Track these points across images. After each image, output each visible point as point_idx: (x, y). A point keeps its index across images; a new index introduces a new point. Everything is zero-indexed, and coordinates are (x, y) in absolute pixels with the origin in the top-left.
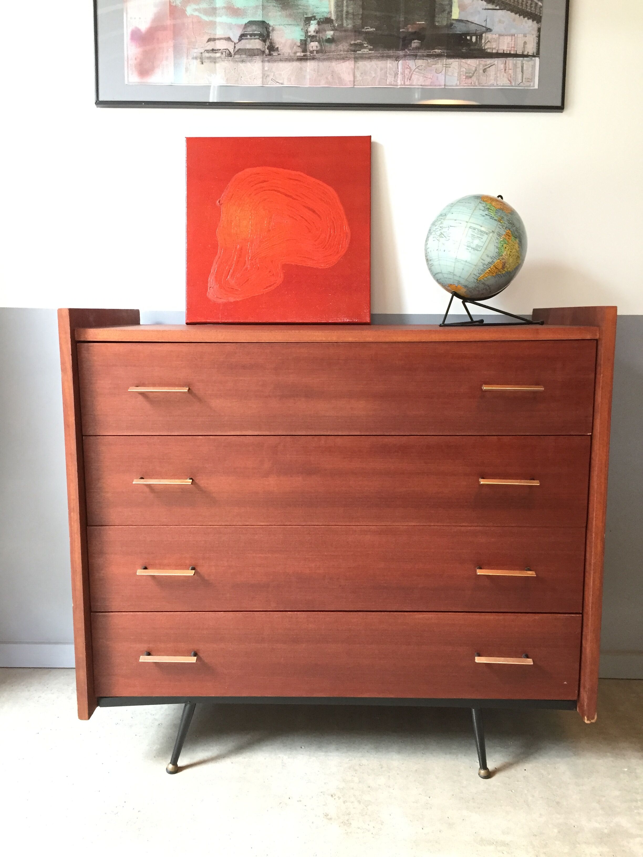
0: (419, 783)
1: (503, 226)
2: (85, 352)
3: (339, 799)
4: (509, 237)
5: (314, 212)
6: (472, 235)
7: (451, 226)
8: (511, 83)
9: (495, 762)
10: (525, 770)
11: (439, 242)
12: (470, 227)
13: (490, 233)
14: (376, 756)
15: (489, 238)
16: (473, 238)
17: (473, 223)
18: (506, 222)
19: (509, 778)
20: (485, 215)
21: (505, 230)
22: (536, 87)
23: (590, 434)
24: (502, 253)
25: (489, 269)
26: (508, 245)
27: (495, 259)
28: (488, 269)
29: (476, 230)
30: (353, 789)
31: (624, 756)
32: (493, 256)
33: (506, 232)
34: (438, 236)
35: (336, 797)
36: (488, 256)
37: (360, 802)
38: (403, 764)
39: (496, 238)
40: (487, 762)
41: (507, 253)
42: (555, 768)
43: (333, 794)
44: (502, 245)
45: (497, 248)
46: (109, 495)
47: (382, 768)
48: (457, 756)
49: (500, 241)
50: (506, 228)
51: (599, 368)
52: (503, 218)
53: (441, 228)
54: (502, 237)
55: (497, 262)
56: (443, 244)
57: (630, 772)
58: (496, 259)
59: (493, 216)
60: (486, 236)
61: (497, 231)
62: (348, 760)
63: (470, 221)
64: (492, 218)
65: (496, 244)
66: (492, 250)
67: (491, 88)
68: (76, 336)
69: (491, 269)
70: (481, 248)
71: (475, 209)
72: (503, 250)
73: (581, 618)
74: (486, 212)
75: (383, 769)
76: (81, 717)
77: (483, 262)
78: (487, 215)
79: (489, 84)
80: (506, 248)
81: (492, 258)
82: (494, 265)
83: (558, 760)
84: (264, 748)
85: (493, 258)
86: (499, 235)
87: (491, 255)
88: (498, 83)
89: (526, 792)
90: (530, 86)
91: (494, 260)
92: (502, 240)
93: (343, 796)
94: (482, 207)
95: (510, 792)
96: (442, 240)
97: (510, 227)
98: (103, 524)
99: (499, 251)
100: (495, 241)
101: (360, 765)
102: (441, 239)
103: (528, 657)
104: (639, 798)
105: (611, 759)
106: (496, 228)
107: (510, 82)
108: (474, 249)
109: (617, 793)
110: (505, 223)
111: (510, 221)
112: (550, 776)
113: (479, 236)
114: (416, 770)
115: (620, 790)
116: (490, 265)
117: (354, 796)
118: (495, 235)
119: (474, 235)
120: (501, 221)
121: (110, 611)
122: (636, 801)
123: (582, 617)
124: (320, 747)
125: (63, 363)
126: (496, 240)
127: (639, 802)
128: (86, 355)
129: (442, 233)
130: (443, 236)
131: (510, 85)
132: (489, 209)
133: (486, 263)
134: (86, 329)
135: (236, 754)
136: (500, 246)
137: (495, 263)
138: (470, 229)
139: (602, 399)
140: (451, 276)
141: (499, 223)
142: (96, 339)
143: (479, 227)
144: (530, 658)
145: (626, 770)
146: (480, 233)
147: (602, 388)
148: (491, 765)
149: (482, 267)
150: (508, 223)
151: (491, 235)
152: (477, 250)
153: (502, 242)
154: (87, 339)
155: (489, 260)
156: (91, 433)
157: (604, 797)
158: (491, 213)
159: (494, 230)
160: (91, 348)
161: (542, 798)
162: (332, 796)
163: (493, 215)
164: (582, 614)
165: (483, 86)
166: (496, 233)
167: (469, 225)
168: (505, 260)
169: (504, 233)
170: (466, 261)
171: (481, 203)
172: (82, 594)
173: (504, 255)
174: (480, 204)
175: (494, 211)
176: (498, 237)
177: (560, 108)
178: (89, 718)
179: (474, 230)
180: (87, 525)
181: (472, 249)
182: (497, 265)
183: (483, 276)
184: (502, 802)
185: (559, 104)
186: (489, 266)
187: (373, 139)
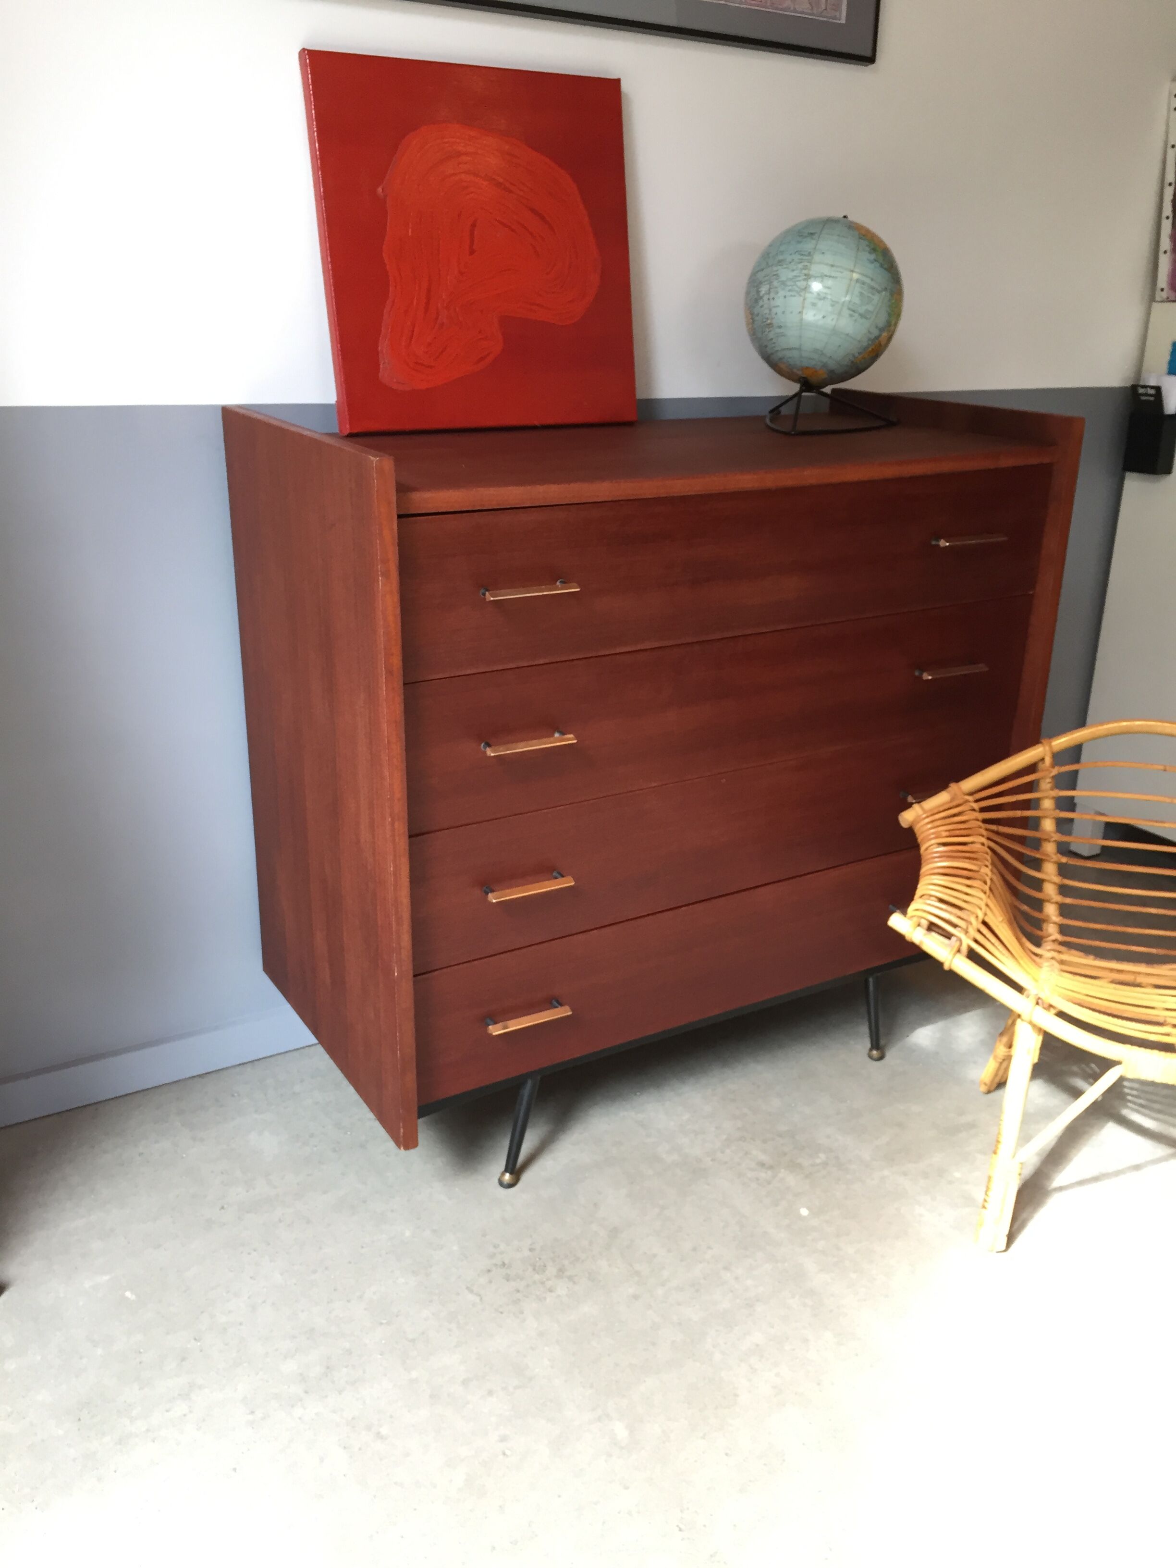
5: (542, 218)
8: (812, 9)
11: (804, 299)
12: (856, 280)
15: (882, 299)
17: (861, 274)
22: (843, 21)
23: (1033, 592)
24: (891, 322)
28: (872, 346)
39: (888, 300)
44: (893, 309)
45: (888, 314)
49: (892, 303)
53: (806, 277)
55: (884, 336)
56: (813, 304)
58: (885, 331)
59: (882, 262)
61: (890, 287)
63: (857, 270)
64: (881, 265)
65: (888, 309)
66: (883, 318)
67: (786, 13)
69: (875, 347)
70: (871, 314)
72: (892, 316)
77: (869, 336)
79: (785, 5)
81: (880, 330)
82: (880, 340)
85: (882, 330)
86: (892, 294)
87: (881, 325)
88: (797, 7)
90: (835, 18)
91: (882, 333)
92: (893, 301)
98: (425, 829)
99: (889, 319)
100: (887, 304)
102: (808, 295)
106: (888, 282)
107: (810, 8)
116: (876, 340)
118: (888, 294)
119: (862, 294)
120: (891, 271)
129: (809, 285)
131: (810, 11)
133: (873, 337)
134: (408, 493)
136: (891, 310)
137: (882, 338)
141: (890, 274)
142: (425, 509)
149: (865, 344)
152: (866, 318)
155: (877, 332)
158: (879, 258)
159: (886, 286)
163: (881, 260)
165: (777, 9)
166: (888, 291)
167: (856, 276)
170: (847, 335)
175: (881, 254)
176: (891, 298)
177: (869, 59)
179: (863, 286)
181: (860, 316)
183: (862, 357)
185: (868, 54)
186: (873, 342)
187: (625, 87)
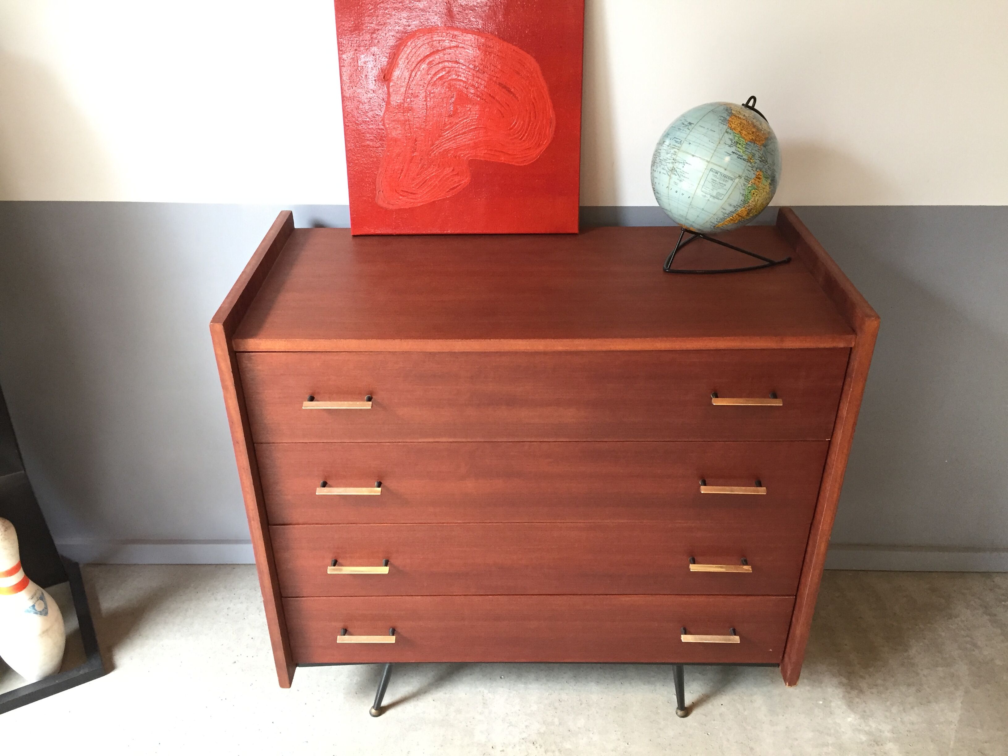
0: (617, 724)
1: (752, 167)
2: (246, 362)
3: (540, 748)
4: (759, 180)
5: (508, 90)
6: (712, 179)
7: (687, 163)
9: (692, 693)
10: (722, 705)
11: (670, 178)
12: (711, 170)
13: (736, 178)
14: (575, 688)
15: (734, 184)
16: (713, 184)
17: (716, 165)
18: (758, 161)
19: (706, 716)
20: (732, 153)
21: (755, 172)
23: (829, 439)
24: (748, 200)
25: (731, 218)
26: (757, 191)
27: (739, 208)
28: (729, 217)
29: (719, 173)
30: (553, 733)
31: (821, 683)
32: (737, 205)
33: (756, 175)
34: (669, 171)
35: (537, 745)
36: (730, 205)
37: (561, 751)
38: (602, 699)
39: (742, 185)
40: (685, 694)
41: (755, 199)
42: (751, 701)
43: (535, 741)
44: (749, 191)
45: (743, 195)
46: (289, 497)
47: (581, 704)
48: (655, 686)
49: (747, 187)
50: (757, 169)
51: (849, 379)
52: (754, 155)
53: (673, 161)
54: (750, 183)
55: (742, 210)
56: (676, 183)
57: (825, 706)
58: (741, 207)
59: (741, 154)
60: (730, 182)
61: (744, 175)
62: (548, 694)
63: (713, 161)
64: (740, 157)
65: (742, 192)
66: (737, 198)
68: (234, 346)
69: (733, 217)
70: (723, 196)
71: (719, 143)
72: (750, 196)
73: (794, 600)
74: (733, 149)
75: (583, 706)
76: (282, 685)
77: (724, 211)
78: (734, 153)
80: (754, 194)
81: (735, 207)
82: (737, 213)
83: (755, 690)
84: (464, 679)
85: (737, 207)
86: (747, 180)
87: (735, 204)
89: (721, 735)
91: (737, 209)
92: (749, 185)
93: (544, 743)
94: (728, 139)
95: (706, 735)
96: (675, 178)
97: (762, 167)
98: (286, 522)
99: (745, 199)
100: (741, 188)
101: (560, 700)
102: (673, 176)
103: (735, 635)
104: (830, 742)
105: (808, 688)
106: (744, 171)
108: (714, 197)
109: (810, 735)
110: (755, 163)
111: (763, 158)
112: (746, 713)
113: (721, 182)
114: (615, 707)
115: (813, 731)
116: (733, 214)
117: (555, 743)
118: (742, 181)
119: (716, 181)
120: (751, 161)
121: (301, 596)
122: (827, 745)
123: (796, 599)
124: (519, 676)
125: (222, 380)
126: (743, 186)
127: (830, 747)
128: (249, 365)
129: (674, 168)
130: (675, 172)
132: (737, 143)
133: (727, 212)
134: (246, 340)
135: (437, 688)
136: (746, 192)
137: (739, 211)
138: (711, 172)
139: (847, 413)
140: (683, 220)
141: (749, 164)
142: (259, 349)
143: (722, 170)
144: (737, 636)
145: (821, 702)
146: (723, 178)
147: (850, 403)
148: (688, 700)
149: (722, 216)
150: (761, 161)
151: (737, 180)
152: (718, 199)
153: (750, 188)
154: (247, 350)
155: (731, 209)
156: (263, 441)
157: (797, 740)
158: (740, 150)
159: (741, 174)
160: (253, 357)
161: (737, 742)
162: (533, 743)
163: (742, 152)
164: (796, 596)
166: (743, 178)
167: (711, 166)
168: (751, 207)
169: (754, 176)
170: (703, 209)
171: (727, 132)
172: (272, 590)
173: (750, 202)
174: (726, 134)
175: (744, 146)
176: (745, 183)
178: (290, 686)
179: (716, 174)
180: (268, 524)
181: (712, 197)
182: (741, 213)
183: (723, 224)
184: (697, 748)
186: (730, 215)
